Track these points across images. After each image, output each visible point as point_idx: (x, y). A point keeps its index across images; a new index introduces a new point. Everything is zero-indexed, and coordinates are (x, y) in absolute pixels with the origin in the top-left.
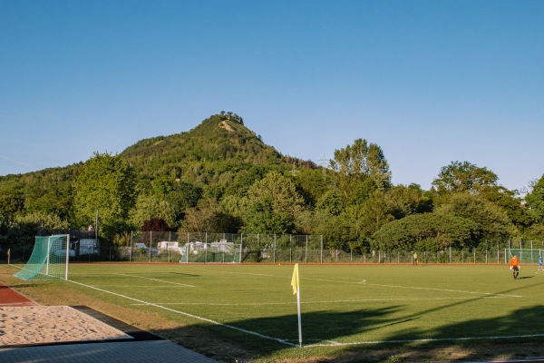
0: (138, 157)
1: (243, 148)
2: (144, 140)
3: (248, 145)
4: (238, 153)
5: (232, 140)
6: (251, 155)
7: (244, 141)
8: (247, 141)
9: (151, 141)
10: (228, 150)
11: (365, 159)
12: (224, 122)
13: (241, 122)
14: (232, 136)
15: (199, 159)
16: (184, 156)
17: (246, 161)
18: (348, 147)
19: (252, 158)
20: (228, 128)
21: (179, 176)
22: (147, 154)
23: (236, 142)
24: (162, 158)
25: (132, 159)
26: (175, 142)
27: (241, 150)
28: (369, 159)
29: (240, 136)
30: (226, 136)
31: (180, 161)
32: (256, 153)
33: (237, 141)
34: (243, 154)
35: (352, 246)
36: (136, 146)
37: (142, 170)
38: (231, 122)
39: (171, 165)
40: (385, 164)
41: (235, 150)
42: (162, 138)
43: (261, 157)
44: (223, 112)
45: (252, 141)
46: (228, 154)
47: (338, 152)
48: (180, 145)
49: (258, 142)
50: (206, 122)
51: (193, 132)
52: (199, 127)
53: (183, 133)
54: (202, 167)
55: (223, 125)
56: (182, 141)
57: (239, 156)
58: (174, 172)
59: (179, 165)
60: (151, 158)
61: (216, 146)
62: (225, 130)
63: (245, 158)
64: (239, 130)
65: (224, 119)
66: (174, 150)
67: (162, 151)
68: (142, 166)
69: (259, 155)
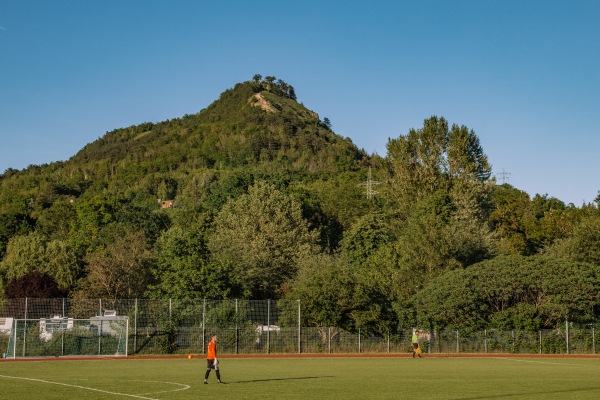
0: (101, 162)
1: (292, 142)
2: (116, 131)
3: (301, 137)
4: (281, 152)
5: (272, 128)
6: (305, 155)
7: (295, 129)
8: (299, 129)
9: (129, 133)
10: (263, 147)
11: (445, 155)
12: (258, 96)
13: (292, 95)
14: (273, 120)
15: (211, 163)
16: (184, 159)
17: (297, 166)
18: (412, 133)
19: (308, 160)
20: (265, 106)
21: (171, 196)
22: (118, 155)
23: (279, 132)
24: (143, 164)
25: (90, 166)
26: (172, 132)
27: (288, 146)
28: (452, 154)
29: (286, 120)
30: (261, 120)
31: (175, 167)
32: (314, 151)
33: (281, 129)
34: (292, 153)
35: (358, 319)
36: (101, 143)
37: (106, 186)
38: (272, 96)
39: (158, 175)
40: (484, 163)
41: (277, 146)
42: (148, 127)
43: (325, 158)
44: (257, 77)
45: (309, 128)
46: (264, 153)
47: (394, 141)
48: (178, 138)
49: (322, 131)
50: (227, 95)
51: (205, 114)
52: (214, 106)
53: (187, 117)
54: (215, 178)
55: (256, 101)
56: (183, 132)
57: (284, 157)
58: (162, 189)
59: (174, 175)
60: (123, 164)
61: (243, 139)
62: (259, 109)
63: (295, 160)
64: (287, 109)
65: (260, 89)
66: (166, 149)
67: (145, 150)
68: (106, 179)
69: (321, 154)
